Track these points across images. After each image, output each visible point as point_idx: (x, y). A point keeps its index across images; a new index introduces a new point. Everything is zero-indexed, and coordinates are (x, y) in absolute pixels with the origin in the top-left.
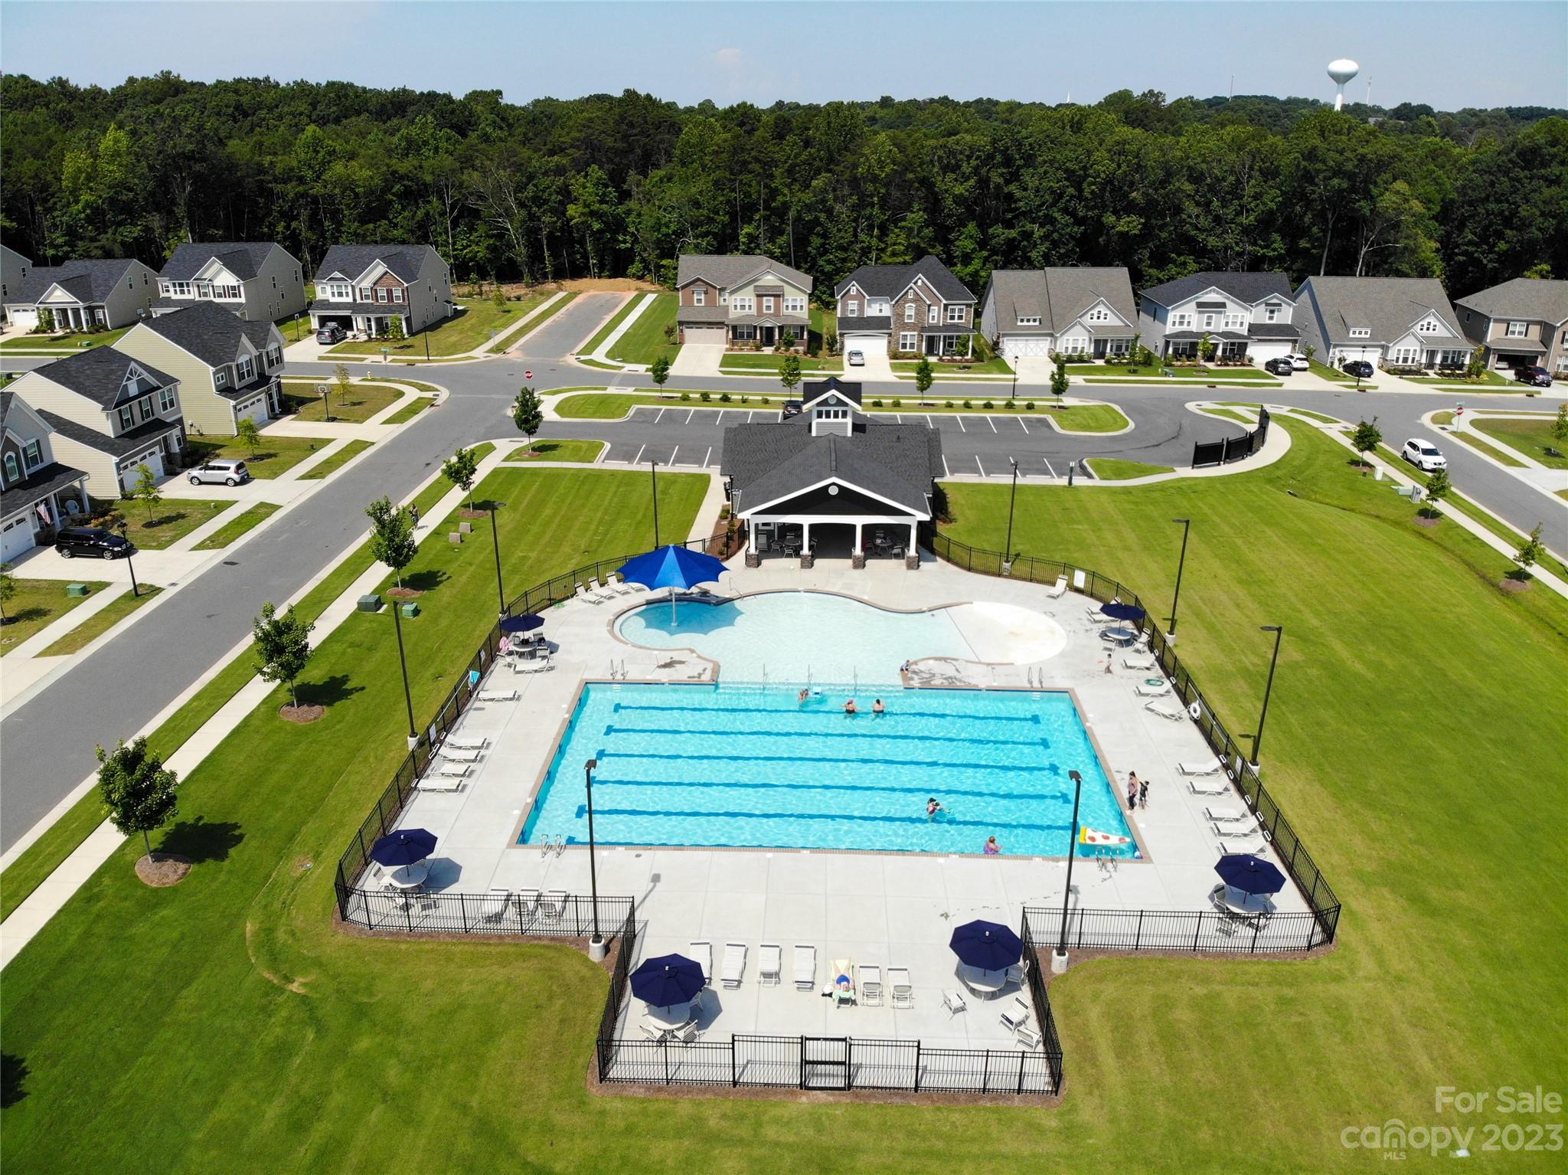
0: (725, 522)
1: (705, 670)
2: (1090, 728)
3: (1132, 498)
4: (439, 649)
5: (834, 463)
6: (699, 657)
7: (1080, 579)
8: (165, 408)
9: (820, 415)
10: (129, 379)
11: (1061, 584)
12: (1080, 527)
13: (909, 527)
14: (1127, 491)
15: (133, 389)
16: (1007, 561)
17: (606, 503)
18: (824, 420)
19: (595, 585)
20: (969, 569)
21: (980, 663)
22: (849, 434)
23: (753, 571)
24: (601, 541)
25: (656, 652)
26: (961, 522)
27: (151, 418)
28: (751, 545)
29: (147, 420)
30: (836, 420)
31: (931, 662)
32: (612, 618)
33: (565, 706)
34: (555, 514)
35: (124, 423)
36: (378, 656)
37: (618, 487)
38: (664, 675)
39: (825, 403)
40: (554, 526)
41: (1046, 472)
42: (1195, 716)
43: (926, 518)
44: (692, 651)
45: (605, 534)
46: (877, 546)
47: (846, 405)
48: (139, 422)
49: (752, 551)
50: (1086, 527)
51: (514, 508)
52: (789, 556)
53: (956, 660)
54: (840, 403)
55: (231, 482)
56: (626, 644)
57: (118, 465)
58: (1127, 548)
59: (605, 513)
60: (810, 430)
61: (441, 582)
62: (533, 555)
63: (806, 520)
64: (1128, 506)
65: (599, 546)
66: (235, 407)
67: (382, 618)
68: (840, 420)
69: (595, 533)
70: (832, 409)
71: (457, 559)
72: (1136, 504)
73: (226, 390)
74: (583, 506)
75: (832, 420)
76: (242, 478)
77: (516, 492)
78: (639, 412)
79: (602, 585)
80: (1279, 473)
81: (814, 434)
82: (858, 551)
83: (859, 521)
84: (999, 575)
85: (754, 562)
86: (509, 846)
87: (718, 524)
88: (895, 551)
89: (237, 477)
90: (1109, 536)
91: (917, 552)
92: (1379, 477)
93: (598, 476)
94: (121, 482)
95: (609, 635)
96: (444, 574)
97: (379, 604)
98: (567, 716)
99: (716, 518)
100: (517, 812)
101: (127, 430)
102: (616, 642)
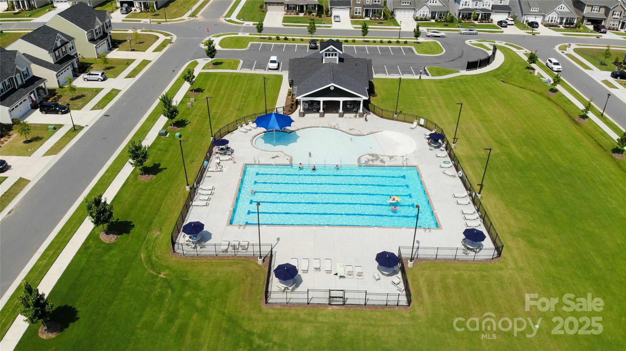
0: (290, 97)
1: (287, 159)
2: (423, 180)
3: (444, 85)
4: (191, 151)
5: (332, 77)
6: (285, 154)
7: (422, 122)
8: (71, 50)
9: (326, 55)
10: (57, 40)
11: (415, 123)
12: (423, 98)
13: (360, 102)
14: (441, 81)
15: (59, 44)
16: (396, 114)
17: (244, 88)
18: (328, 57)
19: (244, 125)
20: (382, 117)
21: (385, 156)
22: (337, 62)
23: (302, 118)
24: (244, 105)
25: (269, 152)
26: (379, 96)
27: (66, 54)
28: (300, 108)
29: (65, 55)
30: (332, 57)
31: (368, 155)
32: (252, 138)
33: (239, 174)
34: (225, 93)
35: (56, 58)
36: (169, 154)
37: (248, 81)
38: (273, 162)
39: (328, 50)
40: (225, 99)
41: (411, 73)
42: (460, 176)
43: (367, 98)
44: (282, 152)
45: (245, 102)
46: (347, 108)
47: (336, 51)
48: (62, 57)
49: (302, 111)
50: (425, 98)
51: (209, 91)
52: (315, 112)
53: (377, 155)
54: (334, 50)
55: (100, 80)
56: (258, 149)
57: (56, 75)
58: (440, 107)
59: (244, 93)
60: (322, 62)
61: (187, 124)
62: (219, 111)
63: (321, 99)
64: (441, 88)
65: (243, 107)
66: (96, 47)
67: (168, 139)
68: (334, 57)
69: (241, 102)
70: (331, 53)
71: (191, 114)
72: (444, 87)
73: (92, 40)
74: (235, 89)
76: (104, 78)
77: (209, 83)
78: (252, 45)
79: (247, 125)
80: (498, 73)
81: (324, 62)
82: (341, 111)
83: (341, 99)
84: (393, 120)
85: (302, 115)
86: (227, 225)
87: (287, 97)
88: (355, 110)
89: (102, 78)
90: (433, 101)
91: (363, 111)
92: (536, 74)
93: (239, 76)
94: (58, 81)
95: (251, 146)
96: (188, 121)
97: (166, 133)
98: (240, 177)
99: (286, 95)
100: (228, 213)
101: (58, 60)
102: (254, 148)
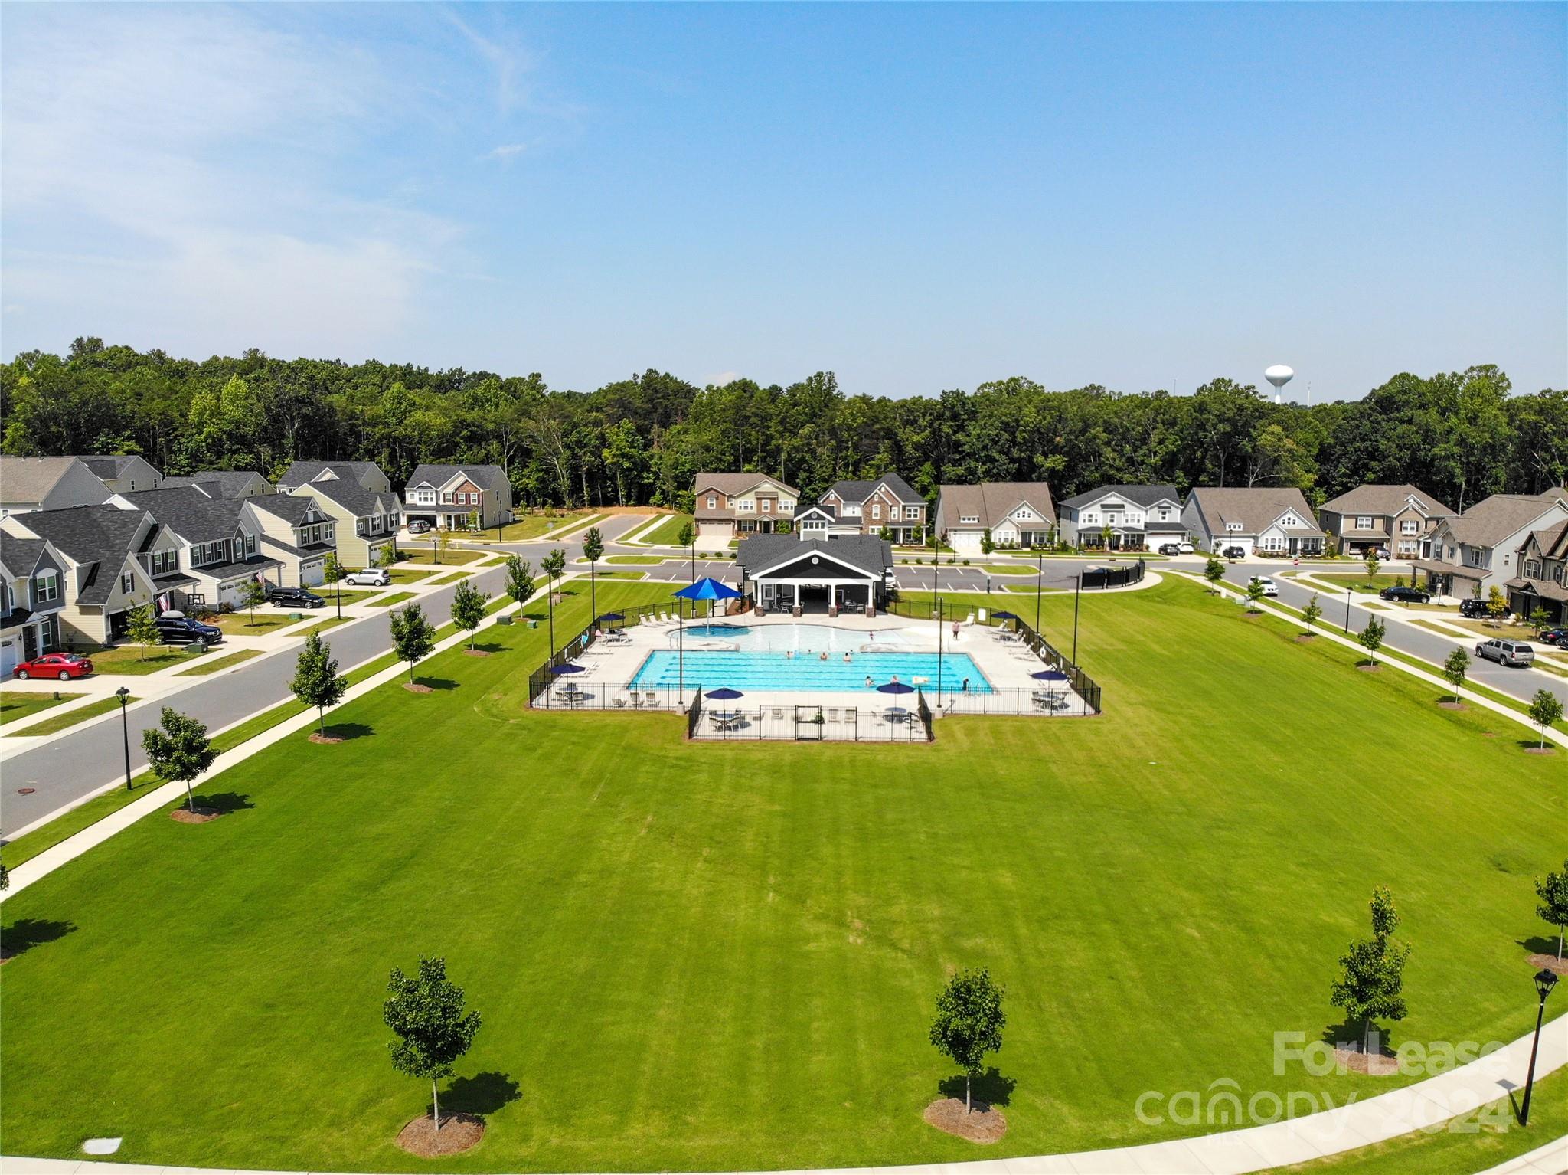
2: (978, 664)
7: (982, 615)
8: (327, 537)
9: (806, 527)
10: (310, 509)
13: (867, 587)
14: (1030, 596)
15: (311, 519)
16: (935, 610)
18: (809, 529)
19: (652, 618)
20: (910, 617)
22: (827, 539)
23: (760, 617)
26: (906, 602)
27: (318, 541)
28: (758, 601)
29: (316, 542)
30: (817, 530)
32: (666, 632)
33: (642, 656)
35: (303, 540)
36: (517, 640)
37: (660, 588)
39: (809, 517)
41: (973, 589)
42: (1043, 656)
43: (879, 579)
46: (846, 607)
47: (824, 518)
48: (312, 542)
49: (760, 608)
51: (587, 595)
52: (785, 612)
54: (820, 517)
55: (378, 583)
57: (301, 563)
60: (799, 538)
63: (797, 582)
66: (370, 547)
67: (515, 627)
68: (820, 529)
70: (815, 522)
73: (364, 535)
74: (638, 593)
75: (814, 529)
77: (587, 589)
78: (667, 563)
79: (657, 618)
80: (1148, 594)
81: (802, 539)
82: (833, 607)
83: (833, 582)
84: (929, 619)
85: (761, 613)
86: (621, 690)
88: (859, 608)
89: (382, 580)
91: (874, 605)
93: (645, 585)
94: (301, 576)
97: (510, 621)
98: (643, 659)
100: (623, 681)
101: (305, 545)
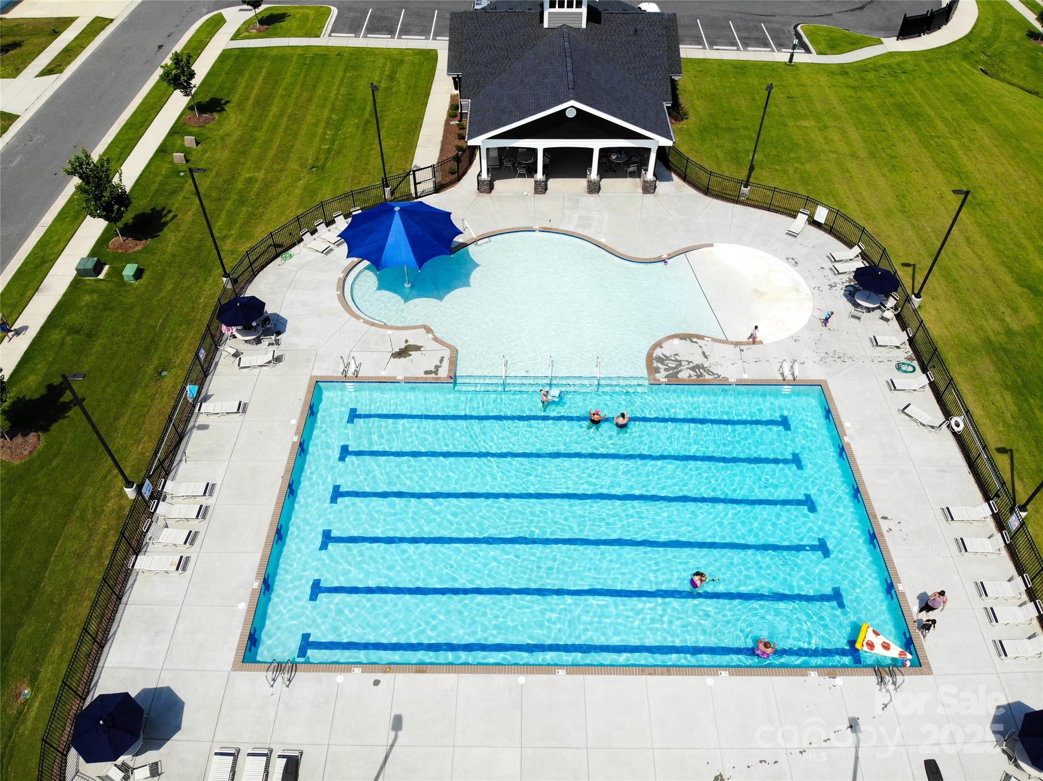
0: (454, 122)
1: (442, 360)
2: (849, 444)
3: (853, 83)
4: (163, 326)
5: (571, 75)
6: (436, 339)
7: (821, 214)
9: (552, 4)
11: (802, 218)
13: (648, 151)
14: (843, 70)
16: (747, 187)
17: (333, 95)
18: (557, 10)
19: (321, 227)
20: (706, 191)
21: (726, 342)
22: (584, 25)
23: (485, 197)
24: (329, 151)
25: (390, 332)
26: (692, 117)
28: (479, 167)
30: (570, 10)
31: (676, 341)
32: (342, 276)
33: (294, 422)
34: (282, 113)
36: (98, 344)
37: (345, 71)
38: (400, 369)
40: (281, 130)
41: (765, 43)
42: (956, 429)
43: (668, 143)
44: (428, 330)
45: (333, 141)
46: (611, 162)
49: (485, 176)
51: (240, 107)
52: (522, 176)
53: (701, 337)
56: (357, 317)
59: (332, 110)
60: (542, 22)
61: (166, 224)
62: (260, 175)
63: (540, 145)
65: (326, 159)
67: (103, 286)
68: (574, 9)
69: (323, 140)
71: (182, 188)
74: (310, 100)
75: (566, 9)
77: (243, 82)
79: (327, 225)
81: (546, 25)
82: (594, 175)
83: (596, 145)
84: (737, 202)
85: (486, 187)
87: (447, 123)
88: (633, 171)
91: (655, 175)
93: (324, 56)
95: (339, 305)
96: (170, 211)
97: (98, 268)
98: (296, 439)
99: (444, 116)
100: (243, 606)
102: (347, 316)
